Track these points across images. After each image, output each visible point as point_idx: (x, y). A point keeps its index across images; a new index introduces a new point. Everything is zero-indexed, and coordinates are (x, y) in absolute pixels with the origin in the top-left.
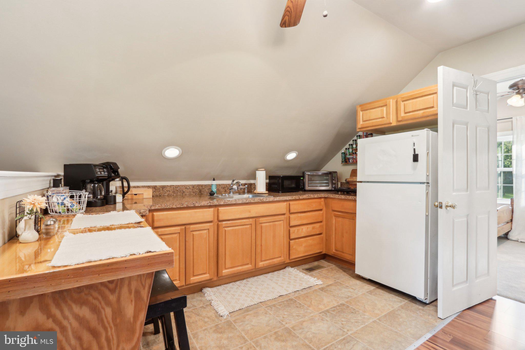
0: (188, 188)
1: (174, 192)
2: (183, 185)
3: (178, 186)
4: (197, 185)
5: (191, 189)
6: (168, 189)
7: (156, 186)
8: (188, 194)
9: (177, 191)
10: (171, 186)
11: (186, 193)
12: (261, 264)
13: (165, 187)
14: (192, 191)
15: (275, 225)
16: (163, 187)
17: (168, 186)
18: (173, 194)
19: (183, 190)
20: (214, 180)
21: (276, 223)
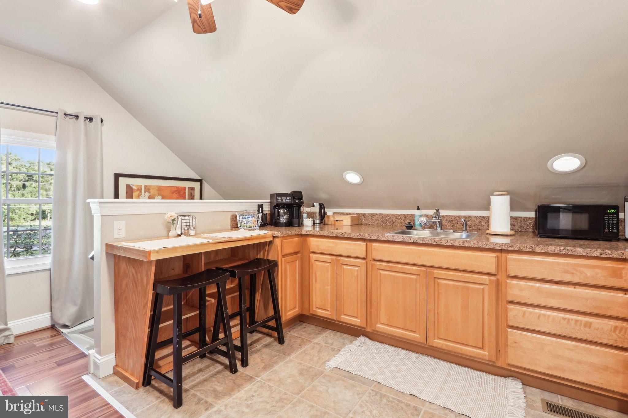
0: (399, 218)
1: (383, 221)
2: (393, 214)
3: (388, 214)
4: (410, 215)
5: (403, 220)
6: (377, 217)
7: (365, 214)
8: (398, 225)
9: (386, 220)
10: (380, 215)
11: (396, 224)
12: (438, 343)
13: (373, 216)
14: (404, 222)
15: (468, 288)
16: (372, 215)
17: (376, 214)
18: (382, 224)
19: (393, 221)
20: (418, 209)
21: (471, 285)
